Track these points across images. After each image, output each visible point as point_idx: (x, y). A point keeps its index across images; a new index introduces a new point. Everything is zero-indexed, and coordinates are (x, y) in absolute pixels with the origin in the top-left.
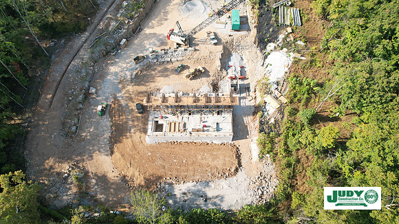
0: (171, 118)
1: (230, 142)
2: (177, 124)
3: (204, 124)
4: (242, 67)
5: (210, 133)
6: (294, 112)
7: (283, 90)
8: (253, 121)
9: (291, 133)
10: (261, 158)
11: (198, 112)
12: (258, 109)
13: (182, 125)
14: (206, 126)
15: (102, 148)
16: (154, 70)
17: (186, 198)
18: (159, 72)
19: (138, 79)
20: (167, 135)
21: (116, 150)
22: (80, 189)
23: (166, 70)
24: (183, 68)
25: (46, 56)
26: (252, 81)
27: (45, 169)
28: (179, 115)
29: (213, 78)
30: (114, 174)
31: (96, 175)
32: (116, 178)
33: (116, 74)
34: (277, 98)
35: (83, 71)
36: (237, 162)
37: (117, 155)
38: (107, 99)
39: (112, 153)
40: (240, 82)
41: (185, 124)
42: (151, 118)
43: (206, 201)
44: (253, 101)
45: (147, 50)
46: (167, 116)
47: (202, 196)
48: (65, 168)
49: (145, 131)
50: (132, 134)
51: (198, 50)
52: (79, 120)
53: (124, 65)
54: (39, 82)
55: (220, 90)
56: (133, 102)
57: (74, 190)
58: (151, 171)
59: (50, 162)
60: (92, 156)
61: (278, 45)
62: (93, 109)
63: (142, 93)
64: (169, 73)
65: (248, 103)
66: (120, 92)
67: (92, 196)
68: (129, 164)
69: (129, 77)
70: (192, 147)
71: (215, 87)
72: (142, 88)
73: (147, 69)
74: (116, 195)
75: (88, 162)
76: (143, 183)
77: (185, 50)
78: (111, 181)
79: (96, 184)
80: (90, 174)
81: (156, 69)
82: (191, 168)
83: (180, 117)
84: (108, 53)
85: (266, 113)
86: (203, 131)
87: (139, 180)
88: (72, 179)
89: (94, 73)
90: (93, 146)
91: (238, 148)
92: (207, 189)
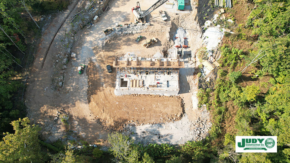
0: (133, 77)
1: (177, 95)
2: (138, 82)
3: (158, 81)
4: (186, 39)
5: (162, 88)
6: (225, 73)
7: (216, 57)
8: (194, 79)
9: (222, 89)
10: (200, 107)
11: (153, 72)
12: (197, 71)
13: (141, 82)
14: (159, 83)
15: (82, 98)
16: (120, 40)
17: (145, 136)
18: (124, 41)
19: (108, 47)
20: (130, 90)
21: (92, 100)
22: (67, 128)
23: (129, 40)
24: (142, 38)
25: (38, 28)
26: (193, 49)
27: (41, 113)
28: (139, 74)
29: (164, 47)
30: (91, 118)
31: (78, 118)
32: (93, 120)
33: (91, 42)
34: (212, 63)
35: (66, 40)
36: (181, 110)
37: (93, 103)
38: (84, 62)
39: (89, 102)
40: (184, 50)
41: (143, 81)
42: (118, 76)
43: (159, 138)
44: (194, 64)
45: (114, 24)
46: (130, 75)
47: (156, 135)
48: (55, 112)
49: (114, 86)
50: (104, 88)
51: (153, 25)
52: (64, 77)
53: (97, 36)
54: (34, 49)
55: (169, 56)
56: (105, 64)
57: (63, 129)
58: (119, 115)
59: (44, 108)
60: (74, 104)
61: (213, 22)
62: (74, 69)
63: (111, 57)
64: (131, 43)
65: (190, 66)
66: (94, 56)
67: (76, 134)
68: (102, 111)
69: (101, 45)
70: (148, 98)
71: (165, 54)
72: (111, 54)
73: (114, 39)
74: (93, 133)
75: (71, 108)
76: (113, 124)
77: (143, 25)
78: (90, 122)
79: (79, 125)
80: (74, 117)
81: (121, 39)
82: (148, 114)
83: (140, 76)
84: (84, 26)
85: (203, 74)
86: (157, 87)
87: (110, 122)
88: (61, 121)
89: (74, 42)
90: (75, 97)
91: (182, 100)
92: (160, 129)
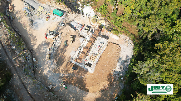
13: (94, 55)
18: (61, 52)
23: (62, 50)
24: (66, 42)
29: (78, 35)
34: (101, 19)
64: (65, 49)
66: (60, 74)
72: (65, 63)
73: (56, 57)
76: (109, 82)
81: (59, 53)
83: (90, 54)
87: (106, 83)
